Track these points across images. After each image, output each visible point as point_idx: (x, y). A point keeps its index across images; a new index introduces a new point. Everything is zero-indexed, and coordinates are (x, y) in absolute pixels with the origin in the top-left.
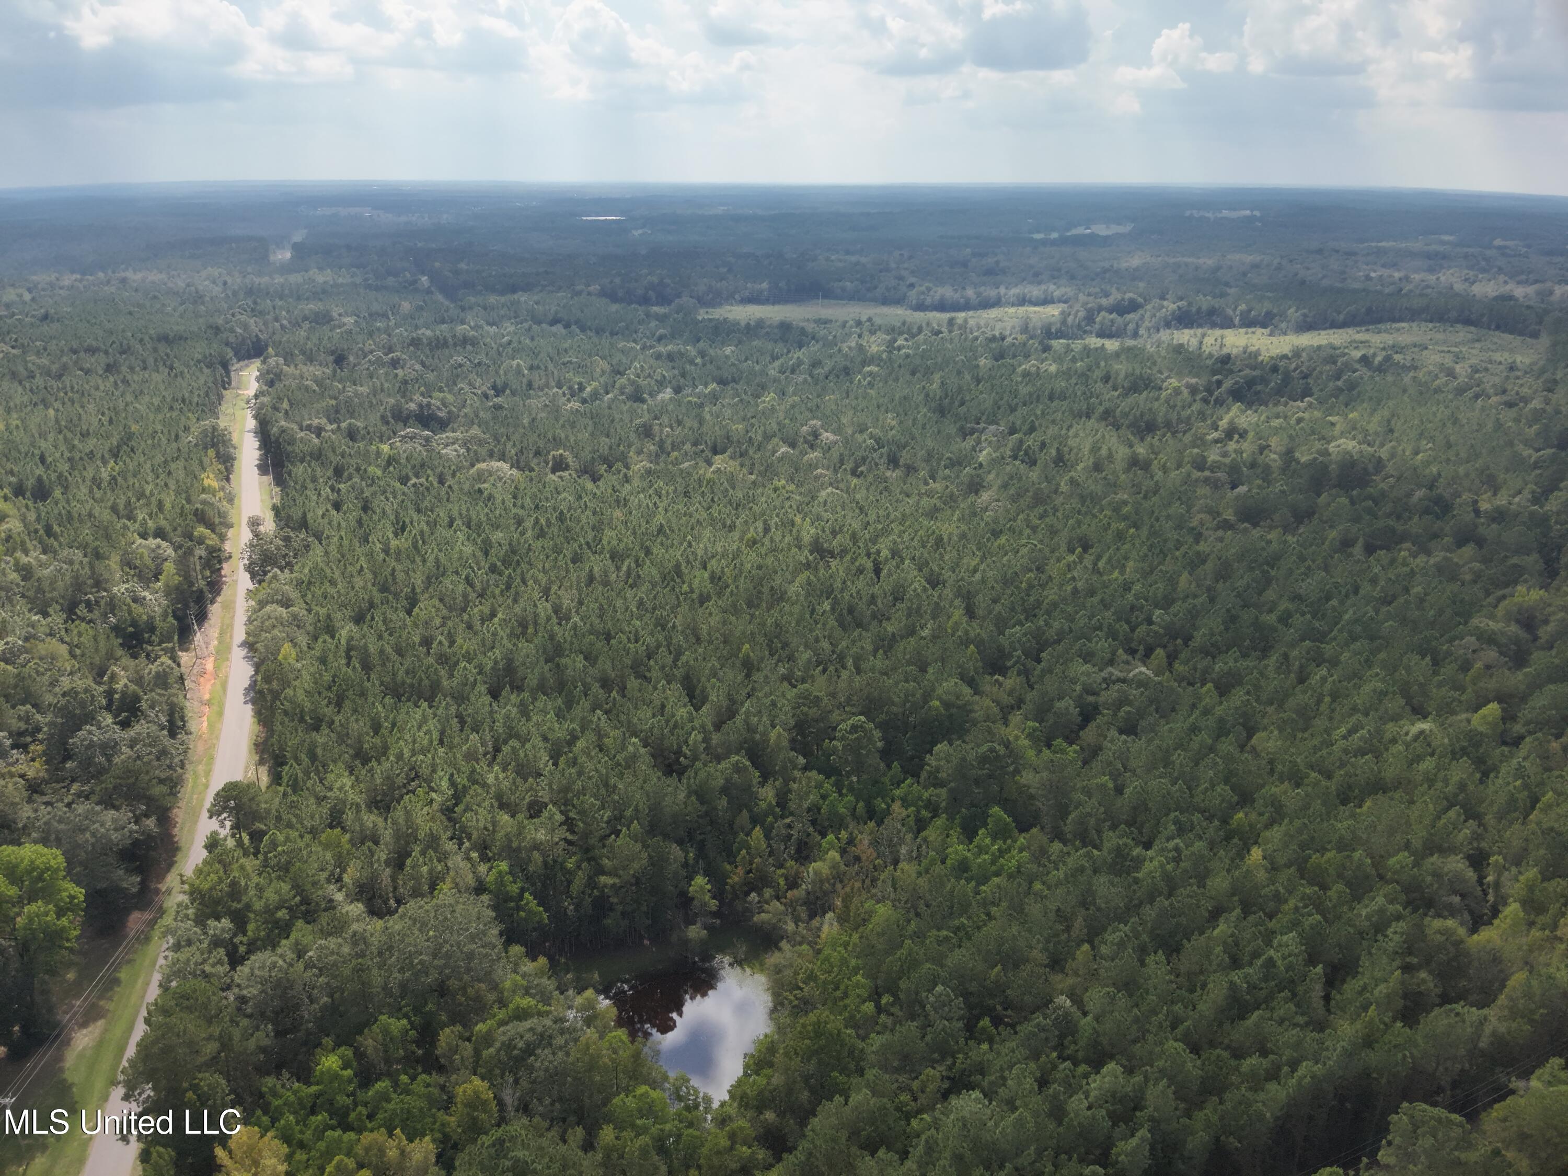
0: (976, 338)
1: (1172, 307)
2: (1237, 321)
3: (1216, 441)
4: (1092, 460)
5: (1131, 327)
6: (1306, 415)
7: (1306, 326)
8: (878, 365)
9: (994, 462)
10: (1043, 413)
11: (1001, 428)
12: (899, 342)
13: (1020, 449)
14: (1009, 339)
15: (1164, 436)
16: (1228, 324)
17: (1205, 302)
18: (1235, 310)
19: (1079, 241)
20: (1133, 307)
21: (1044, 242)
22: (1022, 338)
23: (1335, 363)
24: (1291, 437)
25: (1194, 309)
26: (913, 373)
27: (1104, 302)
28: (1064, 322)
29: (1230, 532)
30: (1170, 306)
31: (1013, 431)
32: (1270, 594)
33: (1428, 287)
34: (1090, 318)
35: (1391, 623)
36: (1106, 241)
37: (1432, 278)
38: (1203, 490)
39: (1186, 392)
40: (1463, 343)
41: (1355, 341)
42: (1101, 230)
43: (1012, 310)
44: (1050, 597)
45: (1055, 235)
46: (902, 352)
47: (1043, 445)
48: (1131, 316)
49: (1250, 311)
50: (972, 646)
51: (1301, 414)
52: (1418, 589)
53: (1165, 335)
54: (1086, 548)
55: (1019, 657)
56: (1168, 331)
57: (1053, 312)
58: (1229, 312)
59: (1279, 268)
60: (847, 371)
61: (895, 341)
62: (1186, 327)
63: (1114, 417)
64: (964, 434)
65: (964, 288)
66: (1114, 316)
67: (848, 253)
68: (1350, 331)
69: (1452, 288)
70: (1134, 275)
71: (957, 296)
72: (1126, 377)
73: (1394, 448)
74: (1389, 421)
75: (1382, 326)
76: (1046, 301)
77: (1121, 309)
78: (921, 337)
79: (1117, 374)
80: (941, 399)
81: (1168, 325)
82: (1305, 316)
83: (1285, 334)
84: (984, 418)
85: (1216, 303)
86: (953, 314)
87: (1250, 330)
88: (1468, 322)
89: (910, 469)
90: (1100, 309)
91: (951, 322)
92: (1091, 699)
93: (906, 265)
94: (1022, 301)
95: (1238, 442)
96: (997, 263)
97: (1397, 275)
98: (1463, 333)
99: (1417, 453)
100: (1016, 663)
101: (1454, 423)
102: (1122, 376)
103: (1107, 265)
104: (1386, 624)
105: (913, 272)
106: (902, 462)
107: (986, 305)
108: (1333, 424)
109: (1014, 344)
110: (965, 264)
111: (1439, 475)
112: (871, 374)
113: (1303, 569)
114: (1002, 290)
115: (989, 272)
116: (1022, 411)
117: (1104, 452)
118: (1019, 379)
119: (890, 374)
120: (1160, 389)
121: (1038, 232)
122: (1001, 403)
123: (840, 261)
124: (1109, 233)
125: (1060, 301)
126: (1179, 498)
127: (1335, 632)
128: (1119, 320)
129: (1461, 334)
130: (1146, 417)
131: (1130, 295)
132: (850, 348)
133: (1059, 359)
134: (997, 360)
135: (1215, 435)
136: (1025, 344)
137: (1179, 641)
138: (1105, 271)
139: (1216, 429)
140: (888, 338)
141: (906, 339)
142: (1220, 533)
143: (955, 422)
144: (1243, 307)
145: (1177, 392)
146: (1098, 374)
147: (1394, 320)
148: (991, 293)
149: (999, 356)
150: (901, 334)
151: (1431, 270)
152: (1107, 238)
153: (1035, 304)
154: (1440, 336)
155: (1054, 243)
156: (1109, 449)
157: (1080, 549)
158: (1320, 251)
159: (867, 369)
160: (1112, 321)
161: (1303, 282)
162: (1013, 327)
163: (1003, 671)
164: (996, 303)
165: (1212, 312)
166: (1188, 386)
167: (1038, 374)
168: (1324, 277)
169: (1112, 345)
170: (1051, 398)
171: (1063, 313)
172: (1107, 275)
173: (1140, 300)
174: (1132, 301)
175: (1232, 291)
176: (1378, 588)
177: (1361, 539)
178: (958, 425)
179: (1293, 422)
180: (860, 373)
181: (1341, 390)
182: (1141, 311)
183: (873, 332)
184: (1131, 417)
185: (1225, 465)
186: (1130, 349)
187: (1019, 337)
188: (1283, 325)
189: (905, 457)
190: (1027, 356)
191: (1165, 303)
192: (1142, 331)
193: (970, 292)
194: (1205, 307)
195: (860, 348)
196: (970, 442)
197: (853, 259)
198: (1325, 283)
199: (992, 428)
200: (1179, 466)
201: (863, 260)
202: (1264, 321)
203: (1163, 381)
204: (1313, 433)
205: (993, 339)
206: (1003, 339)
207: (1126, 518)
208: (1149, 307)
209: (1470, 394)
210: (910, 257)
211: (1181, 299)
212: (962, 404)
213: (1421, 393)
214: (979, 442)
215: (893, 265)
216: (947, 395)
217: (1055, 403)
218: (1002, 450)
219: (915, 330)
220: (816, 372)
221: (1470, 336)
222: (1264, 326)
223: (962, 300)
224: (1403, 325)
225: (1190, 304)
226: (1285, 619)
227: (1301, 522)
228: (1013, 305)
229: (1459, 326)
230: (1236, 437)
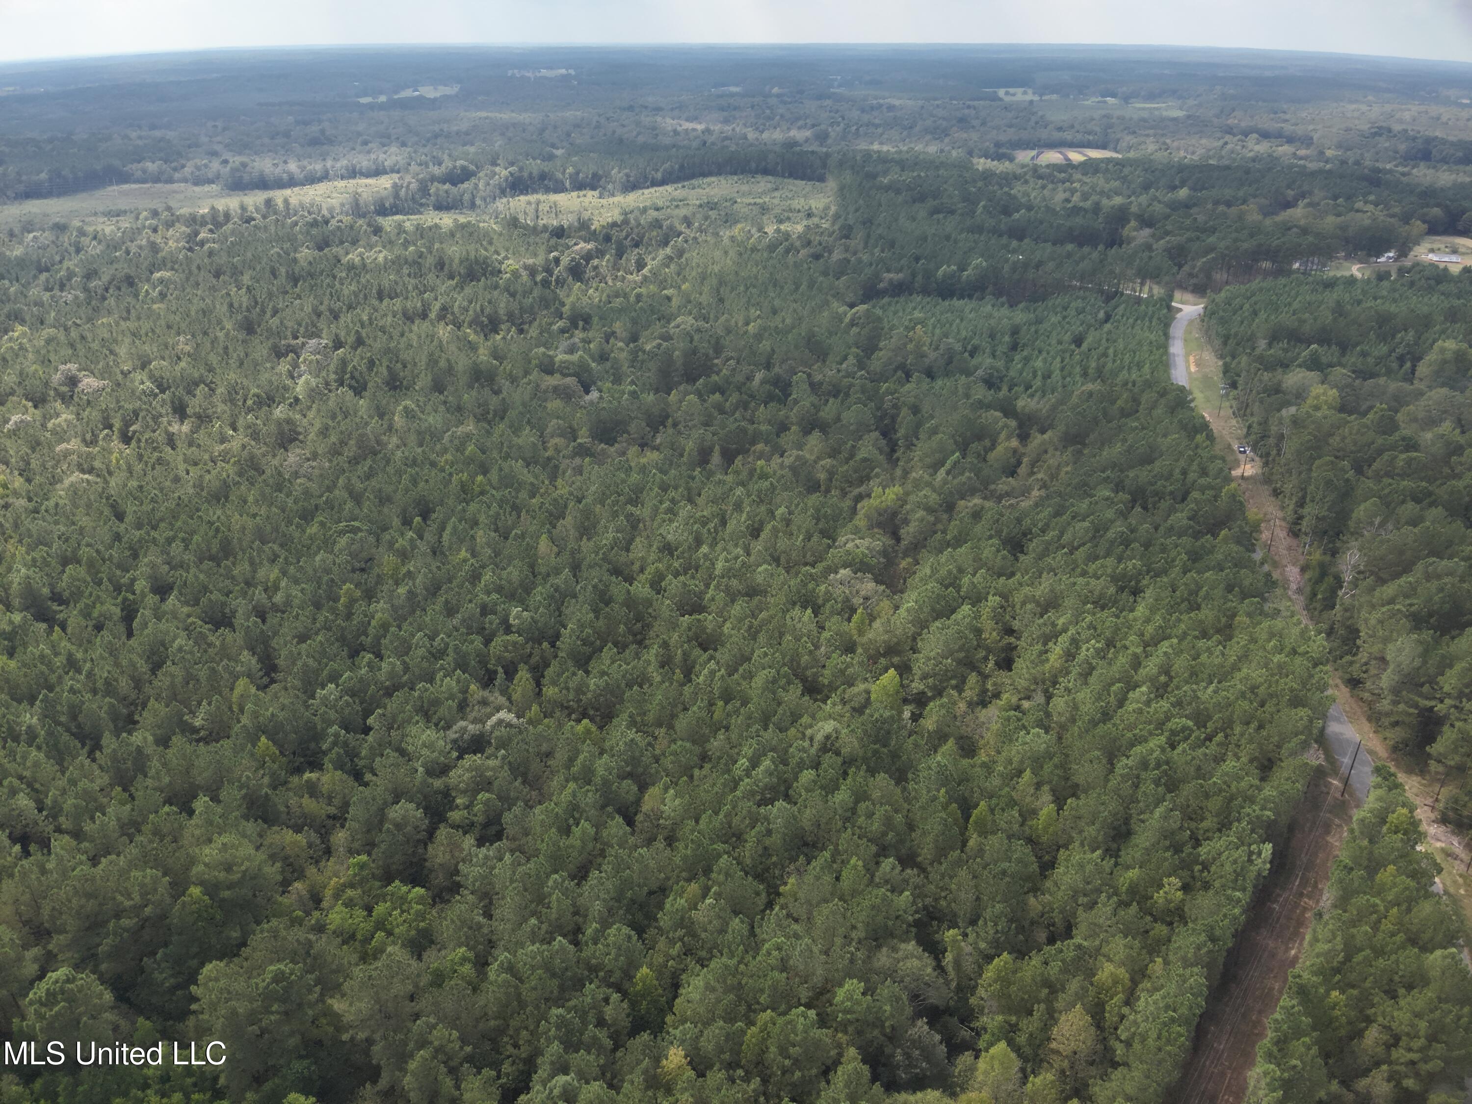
0: (296, 224)
1: (505, 173)
2: (567, 184)
3: (563, 331)
4: (430, 378)
5: (467, 197)
6: (643, 290)
7: (631, 186)
8: (172, 269)
9: (314, 394)
10: (370, 319)
11: (324, 342)
12: (202, 236)
13: (344, 372)
14: (333, 222)
15: (509, 331)
16: (559, 188)
17: (535, 166)
18: (564, 173)
19: (405, 105)
20: (465, 175)
21: (371, 107)
22: (347, 220)
23: (661, 227)
24: (634, 322)
25: (525, 174)
26: (217, 275)
27: (436, 170)
28: (396, 196)
29: (587, 459)
30: (502, 173)
31: (338, 344)
32: (639, 548)
33: (726, 138)
34: (424, 190)
35: (765, 566)
36: (433, 103)
37: (728, 128)
38: (555, 404)
39: (524, 273)
40: (764, 193)
41: (673, 200)
42: (429, 92)
43: (341, 184)
44: (378, 615)
45: (383, 99)
46: (206, 247)
47: (371, 363)
48: (466, 185)
49: (578, 173)
50: (263, 739)
51: (638, 290)
52: (781, 511)
53: (500, 204)
54: (425, 515)
55: (337, 735)
56: (504, 200)
57: (385, 183)
58: (559, 176)
59: (598, 126)
60: (130, 281)
61: (196, 234)
62: (521, 193)
63: (453, 313)
64: (279, 354)
65: (285, 162)
66: (447, 186)
67: (153, 127)
68: (669, 188)
69: (746, 138)
70: (465, 137)
71: (278, 171)
72: (461, 262)
73: (727, 321)
74: (718, 291)
75: (695, 182)
76: (377, 172)
77: (456, 178)
78: (230, 226)
79: (452, 260)
80: (248, 310)
81: (503, 193)
82: (628, 176)
83: (613, 195)
84: (302, 330)
85: (546, 167)
86: (270, 194)
87: (581, 193)
88: (766, 172)
89: (203, 419)
90: (433, 179)
91: (269, 202)
92: (438, 783)
93: (219, 139)
94: (353, 173)
95: (584, 329)
96: (323, 132)
97: (700, 127)
98: (763, 183)
99: (747, 324)
100: (335, 744)
101: (775, 285)
102: (457, 261)
103: (436, 128)
104: (760, 569)
105: (227, 146)
106: (189, 411)
107: (312, 180)
108: (669, 299)
109: (339, 228)
110: (287, 135)
111: (773, 350)
112: (161, 281)
113: (666, 504)
114: (329, 164)
115: (314, 142)
116: (346, 319)
117: (443, 364)
118: (344, 274)
119: (188, 279)
120: (500, 272)
121: (366, 95)
122: (322, 308)
123: (140, 138)
124: (438, 95)
125: (393, 171)
126: (529, 422)
127: (711, 592)
128: (454, 190)
129: (762, 184)
130: (488, 311)
131: (462, 162)
132: (140, 247)
133: (389, 243)
134: (320, 249)
135: (560, 324)
136: (352, 227)
137: (545, 645)
138: (436, 136)
139: (561, 318)
140: (188, 230)
141: (211, 231)
142: (578, 461)
143: (268, 338)
144: (570, 170)
145: (516, 274)
146: (430, 260)
147: (704, 175)
148: (318, 167)
149: (322, 245)
150: (203, 224)
151: (726, 121)
152: (435, 99)
153: (367, 176)
154: (745, 188)
155: (382, 107)
156: (448, 360)
157: (418, 519)
158: (631, 108)
159: (157, 275)
160: (446, 192)
161: (621, 141)
162: (343, 205)
163: (316, 765)
164: (325, 177)
165: (543, 176)
166: (526, 267)
167: (364, 266)
168: (639, 134)
169: (446, 220)
170: (380, 297)
171: (395, 185)
172: (439, 141)
173: (472, 167)
174: (464, 168)
175: (559, 152)
176: (744, 516)
177: (717, 447)
178: (270, 343)
179: (632, 299)
180: (148, 280)
181: (670, 258)
182: (473, 180)
183: (169, 225)
184: (471, 313)
185: (573, 363)
186: (463, 226)
187: (345, 219)
188: (610, 186)
189: (194, 404)
190: (355, 242)
191: (497, 169)
192: (478, 202)
193: (293, 166)
194: (535, 173)
195: (154, 248)
196: (284, 367)
197: (157, 133)
198: (641, 139)
199: (313, 342)
200: (527, 373)
201: (170, 135)
202: (592, 183)
203: (501, 263)
204: (653, 312)
205: (315, 224)
206: (327, 222)
207: (470, 460)
208: (481, 174)
209: (781, 249)
210: (224, 129)
211: (512, 164)
212: (275, 312)
213: (741, 254)
214: (295, 365)
215: (204, 139)
216: (256, 303)
217: (386, 301)
218: (324, 374)
219: (221, 219)
220: (92, 284)
221: (769, 185)
222: (593, 188)
223: (285, 176)
224: (713, 179)
225: (521, 169)
226: (656, 584)
227: (657, 431)
228: (342, 178)
229: (759, 177)
230: (581, 323)
